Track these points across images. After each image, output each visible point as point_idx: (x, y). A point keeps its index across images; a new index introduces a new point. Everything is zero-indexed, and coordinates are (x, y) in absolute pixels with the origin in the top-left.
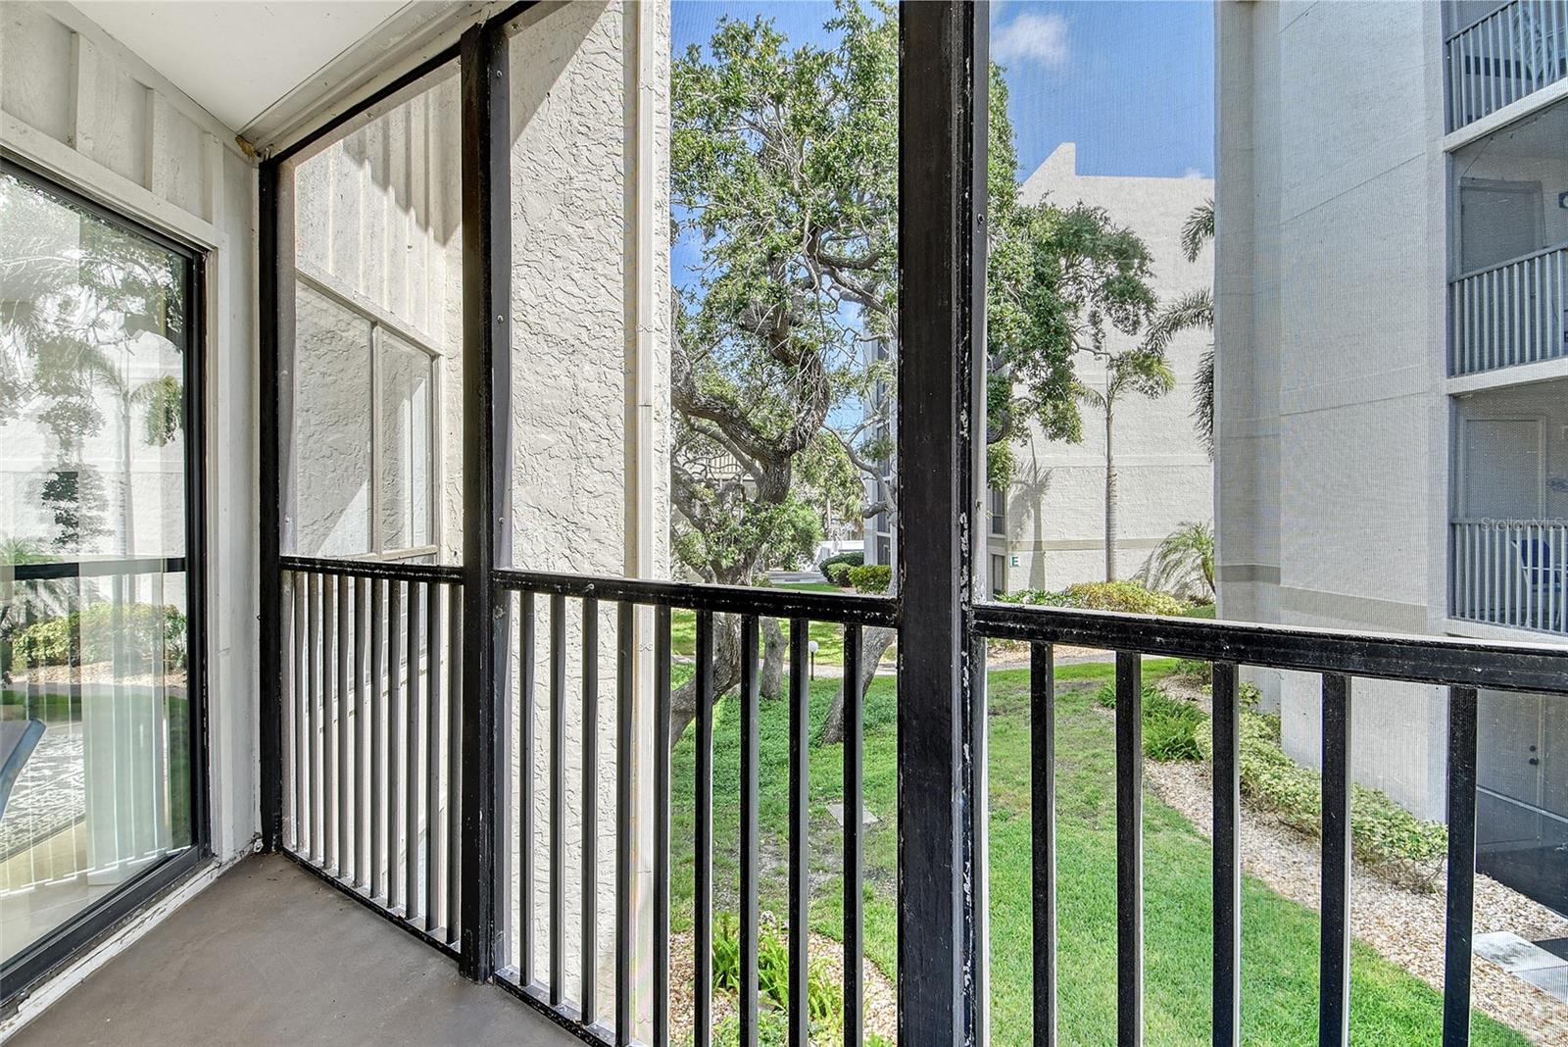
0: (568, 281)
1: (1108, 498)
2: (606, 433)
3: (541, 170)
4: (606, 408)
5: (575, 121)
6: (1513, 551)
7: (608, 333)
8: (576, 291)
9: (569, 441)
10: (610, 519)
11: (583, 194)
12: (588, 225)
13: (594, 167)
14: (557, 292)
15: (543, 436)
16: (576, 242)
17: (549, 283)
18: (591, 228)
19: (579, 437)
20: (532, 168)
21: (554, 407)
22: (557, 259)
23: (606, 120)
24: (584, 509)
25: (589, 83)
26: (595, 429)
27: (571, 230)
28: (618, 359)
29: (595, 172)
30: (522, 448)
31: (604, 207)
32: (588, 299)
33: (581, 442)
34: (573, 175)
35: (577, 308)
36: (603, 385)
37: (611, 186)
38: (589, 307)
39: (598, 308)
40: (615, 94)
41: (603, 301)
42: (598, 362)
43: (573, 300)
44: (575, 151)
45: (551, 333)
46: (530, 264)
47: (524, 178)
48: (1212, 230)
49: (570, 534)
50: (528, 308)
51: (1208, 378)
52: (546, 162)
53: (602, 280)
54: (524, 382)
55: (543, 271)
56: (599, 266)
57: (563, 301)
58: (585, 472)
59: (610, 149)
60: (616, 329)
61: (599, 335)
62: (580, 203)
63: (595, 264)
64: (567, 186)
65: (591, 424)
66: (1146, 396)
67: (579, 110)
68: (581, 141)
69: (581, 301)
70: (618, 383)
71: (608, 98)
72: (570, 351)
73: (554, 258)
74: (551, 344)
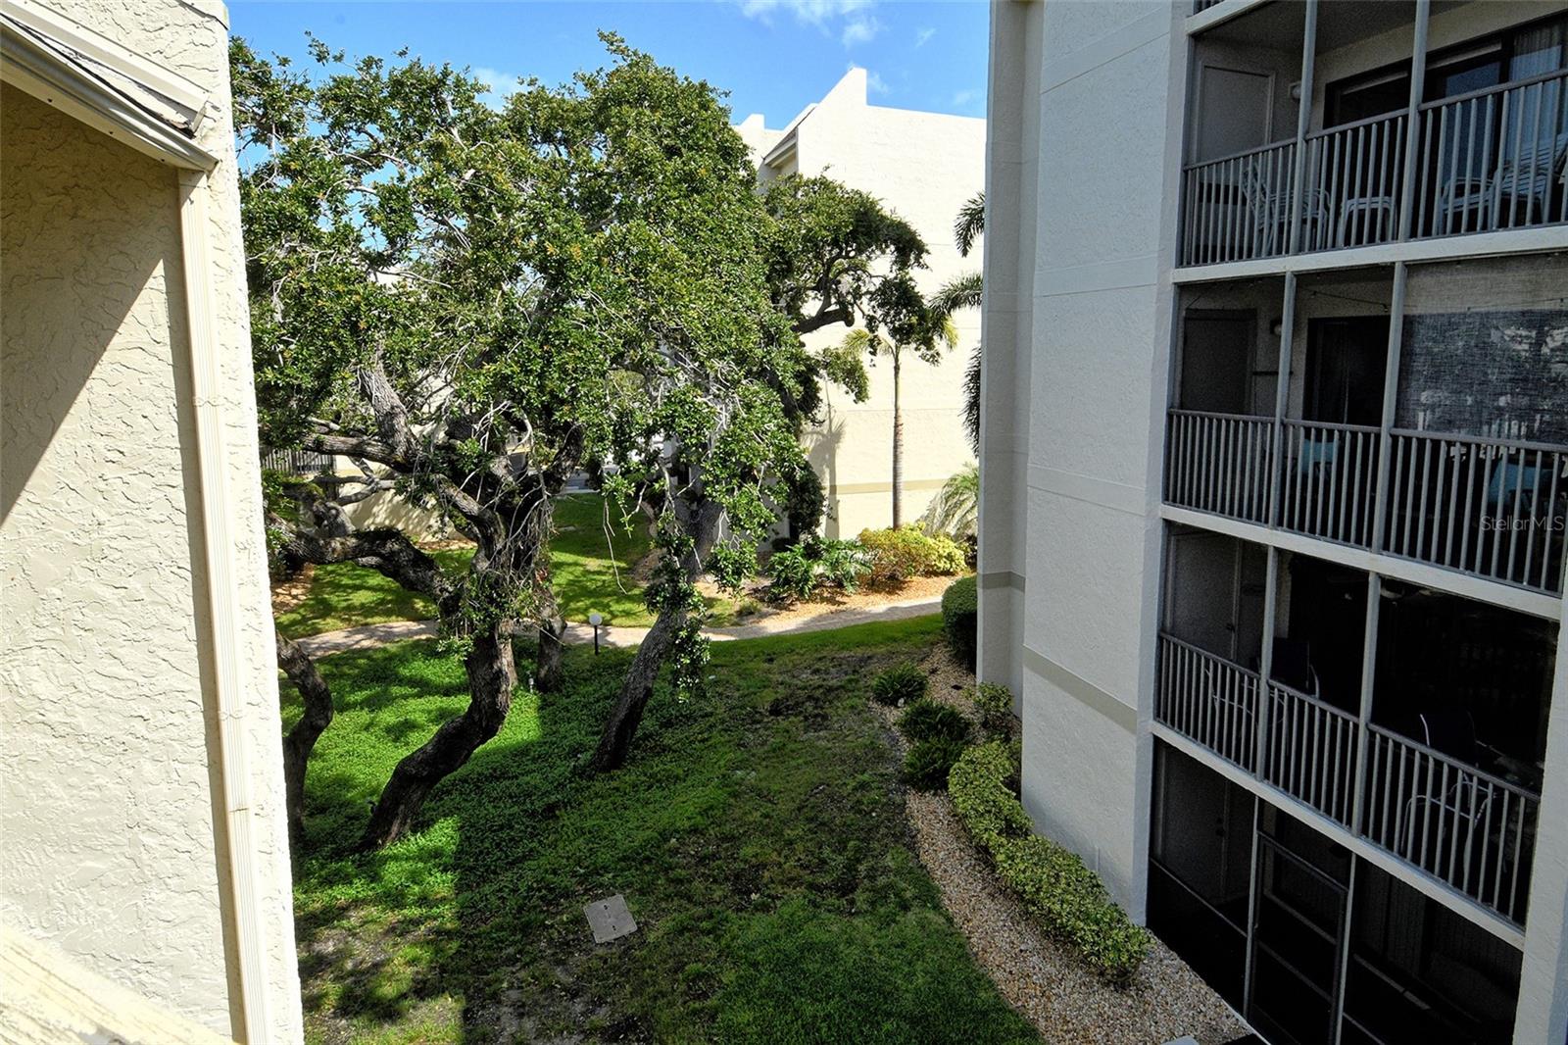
0: (108, 661)
1: (896, 447)
2: (186, 845)
3: (50, 516)
4: (183, 814)
5: (100, 444)
6: (1207, 677)
7: (177, 719)
8: (122, 672)
9: (128, 863)
10: (201, 948)
11: (121, 544)
12: (132, 583)
13: (136, 506)
14: (93, 678)
15: (89, 864)
16: (116, 608)
17: (78, 666)
18: (139, 586)
19: (145, 856)
20: (35, 514)
21: (102, 826)
22: (89, 634)
23: (150, 442)
24: (160, 944)
25: (116, 392)
26: (168, 842)
27: (108, 593)
28: (195, 750)
29: (138, 512)
30: (58, 884)
31: (155, 555)
32: (141, 680)
33: (148, 862)
34: (101, 520)
35: (124, 694)
36: (176, 785)
37: (166, 529)
38: (145, 690)
39: (156, 690)
40: (161, 404)
41: (168, 679)
42: (165, 758)
43: (117, 684)
44: (101, 485)
45: (86, 732)
46: (44, 645)
47: (22, 530)
48: (982, 226)
49: (143, 977)
50: (48, 705)
51: (976, 377)
52: (54, 504)
53: (162, 653)
54: (50, 801)
55: (67, 652)
56: (156, 637)
57: (104, 688)
58: (156, 898)
59: (160, 479)
60: (189, 712)
61: (163, 724)
62: (118, 555)
63: (149, 634)
64: (95, 535)
65: (161, 838)
66: (928, 364)
67: (104, 430)
68: (110, 471)
69: (130, 684)
70: (198, 779)
71: (149, 410)
72: (120, 750)
73: (82, 632)
74: (88, 746)
